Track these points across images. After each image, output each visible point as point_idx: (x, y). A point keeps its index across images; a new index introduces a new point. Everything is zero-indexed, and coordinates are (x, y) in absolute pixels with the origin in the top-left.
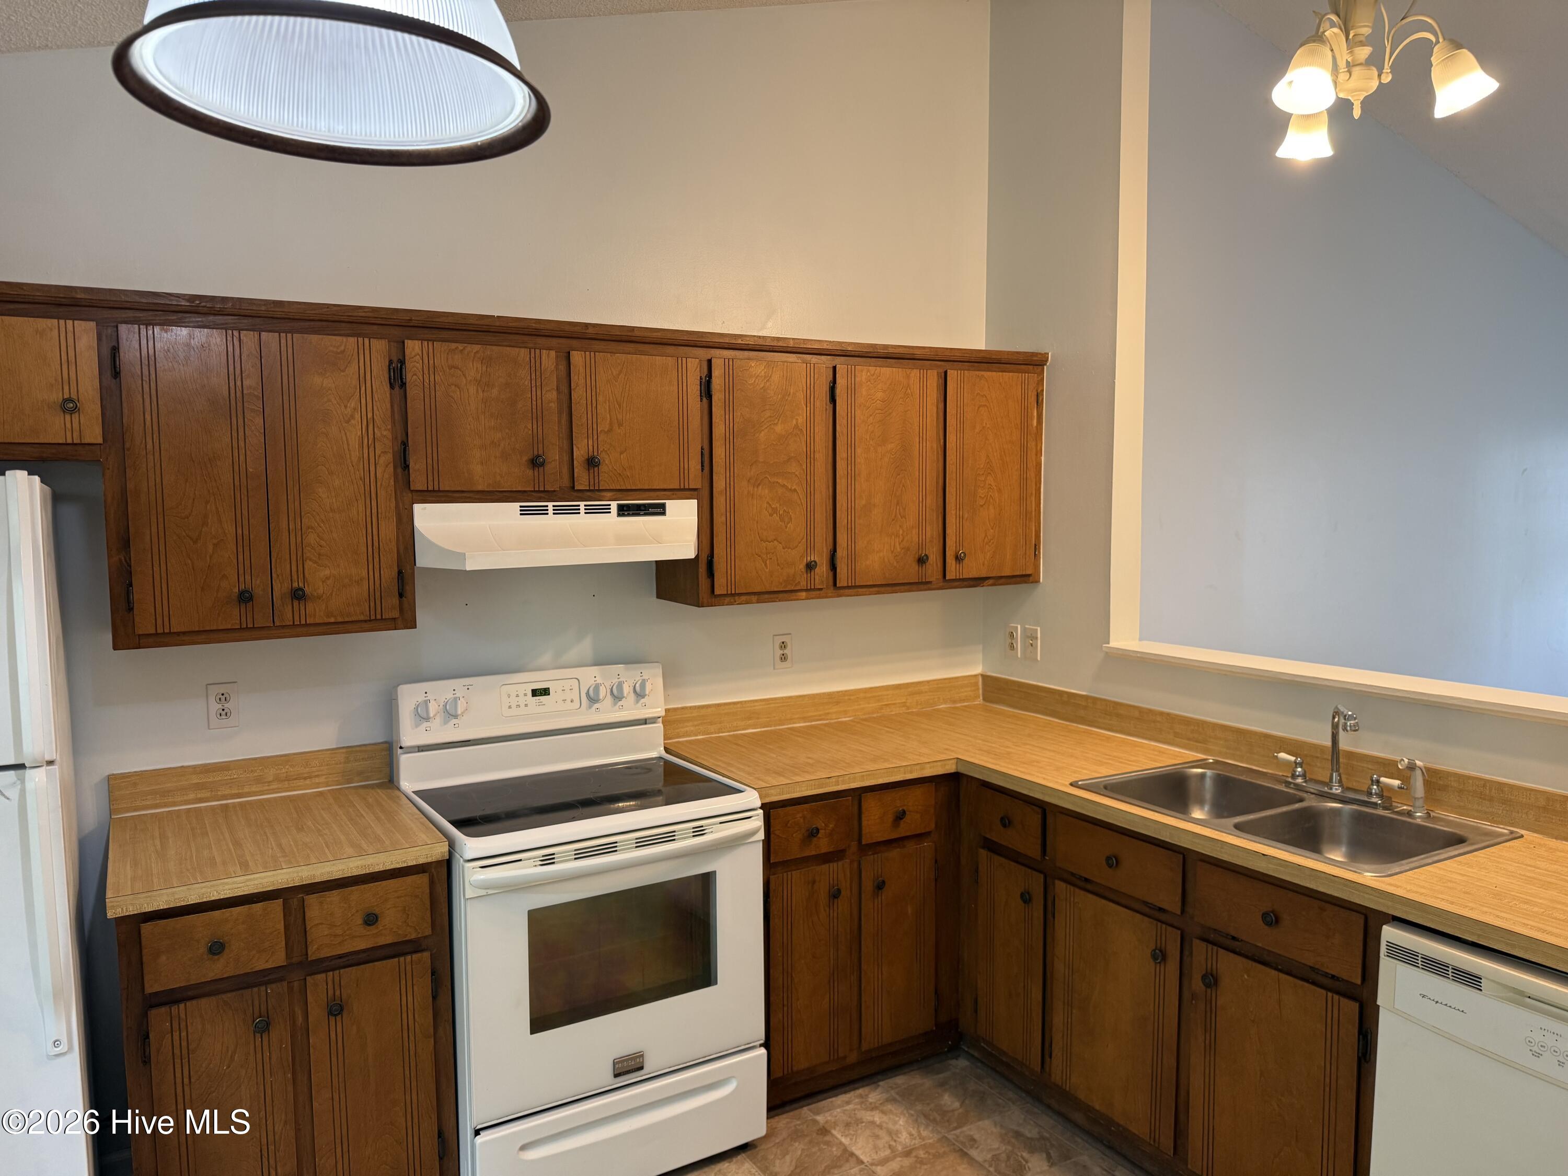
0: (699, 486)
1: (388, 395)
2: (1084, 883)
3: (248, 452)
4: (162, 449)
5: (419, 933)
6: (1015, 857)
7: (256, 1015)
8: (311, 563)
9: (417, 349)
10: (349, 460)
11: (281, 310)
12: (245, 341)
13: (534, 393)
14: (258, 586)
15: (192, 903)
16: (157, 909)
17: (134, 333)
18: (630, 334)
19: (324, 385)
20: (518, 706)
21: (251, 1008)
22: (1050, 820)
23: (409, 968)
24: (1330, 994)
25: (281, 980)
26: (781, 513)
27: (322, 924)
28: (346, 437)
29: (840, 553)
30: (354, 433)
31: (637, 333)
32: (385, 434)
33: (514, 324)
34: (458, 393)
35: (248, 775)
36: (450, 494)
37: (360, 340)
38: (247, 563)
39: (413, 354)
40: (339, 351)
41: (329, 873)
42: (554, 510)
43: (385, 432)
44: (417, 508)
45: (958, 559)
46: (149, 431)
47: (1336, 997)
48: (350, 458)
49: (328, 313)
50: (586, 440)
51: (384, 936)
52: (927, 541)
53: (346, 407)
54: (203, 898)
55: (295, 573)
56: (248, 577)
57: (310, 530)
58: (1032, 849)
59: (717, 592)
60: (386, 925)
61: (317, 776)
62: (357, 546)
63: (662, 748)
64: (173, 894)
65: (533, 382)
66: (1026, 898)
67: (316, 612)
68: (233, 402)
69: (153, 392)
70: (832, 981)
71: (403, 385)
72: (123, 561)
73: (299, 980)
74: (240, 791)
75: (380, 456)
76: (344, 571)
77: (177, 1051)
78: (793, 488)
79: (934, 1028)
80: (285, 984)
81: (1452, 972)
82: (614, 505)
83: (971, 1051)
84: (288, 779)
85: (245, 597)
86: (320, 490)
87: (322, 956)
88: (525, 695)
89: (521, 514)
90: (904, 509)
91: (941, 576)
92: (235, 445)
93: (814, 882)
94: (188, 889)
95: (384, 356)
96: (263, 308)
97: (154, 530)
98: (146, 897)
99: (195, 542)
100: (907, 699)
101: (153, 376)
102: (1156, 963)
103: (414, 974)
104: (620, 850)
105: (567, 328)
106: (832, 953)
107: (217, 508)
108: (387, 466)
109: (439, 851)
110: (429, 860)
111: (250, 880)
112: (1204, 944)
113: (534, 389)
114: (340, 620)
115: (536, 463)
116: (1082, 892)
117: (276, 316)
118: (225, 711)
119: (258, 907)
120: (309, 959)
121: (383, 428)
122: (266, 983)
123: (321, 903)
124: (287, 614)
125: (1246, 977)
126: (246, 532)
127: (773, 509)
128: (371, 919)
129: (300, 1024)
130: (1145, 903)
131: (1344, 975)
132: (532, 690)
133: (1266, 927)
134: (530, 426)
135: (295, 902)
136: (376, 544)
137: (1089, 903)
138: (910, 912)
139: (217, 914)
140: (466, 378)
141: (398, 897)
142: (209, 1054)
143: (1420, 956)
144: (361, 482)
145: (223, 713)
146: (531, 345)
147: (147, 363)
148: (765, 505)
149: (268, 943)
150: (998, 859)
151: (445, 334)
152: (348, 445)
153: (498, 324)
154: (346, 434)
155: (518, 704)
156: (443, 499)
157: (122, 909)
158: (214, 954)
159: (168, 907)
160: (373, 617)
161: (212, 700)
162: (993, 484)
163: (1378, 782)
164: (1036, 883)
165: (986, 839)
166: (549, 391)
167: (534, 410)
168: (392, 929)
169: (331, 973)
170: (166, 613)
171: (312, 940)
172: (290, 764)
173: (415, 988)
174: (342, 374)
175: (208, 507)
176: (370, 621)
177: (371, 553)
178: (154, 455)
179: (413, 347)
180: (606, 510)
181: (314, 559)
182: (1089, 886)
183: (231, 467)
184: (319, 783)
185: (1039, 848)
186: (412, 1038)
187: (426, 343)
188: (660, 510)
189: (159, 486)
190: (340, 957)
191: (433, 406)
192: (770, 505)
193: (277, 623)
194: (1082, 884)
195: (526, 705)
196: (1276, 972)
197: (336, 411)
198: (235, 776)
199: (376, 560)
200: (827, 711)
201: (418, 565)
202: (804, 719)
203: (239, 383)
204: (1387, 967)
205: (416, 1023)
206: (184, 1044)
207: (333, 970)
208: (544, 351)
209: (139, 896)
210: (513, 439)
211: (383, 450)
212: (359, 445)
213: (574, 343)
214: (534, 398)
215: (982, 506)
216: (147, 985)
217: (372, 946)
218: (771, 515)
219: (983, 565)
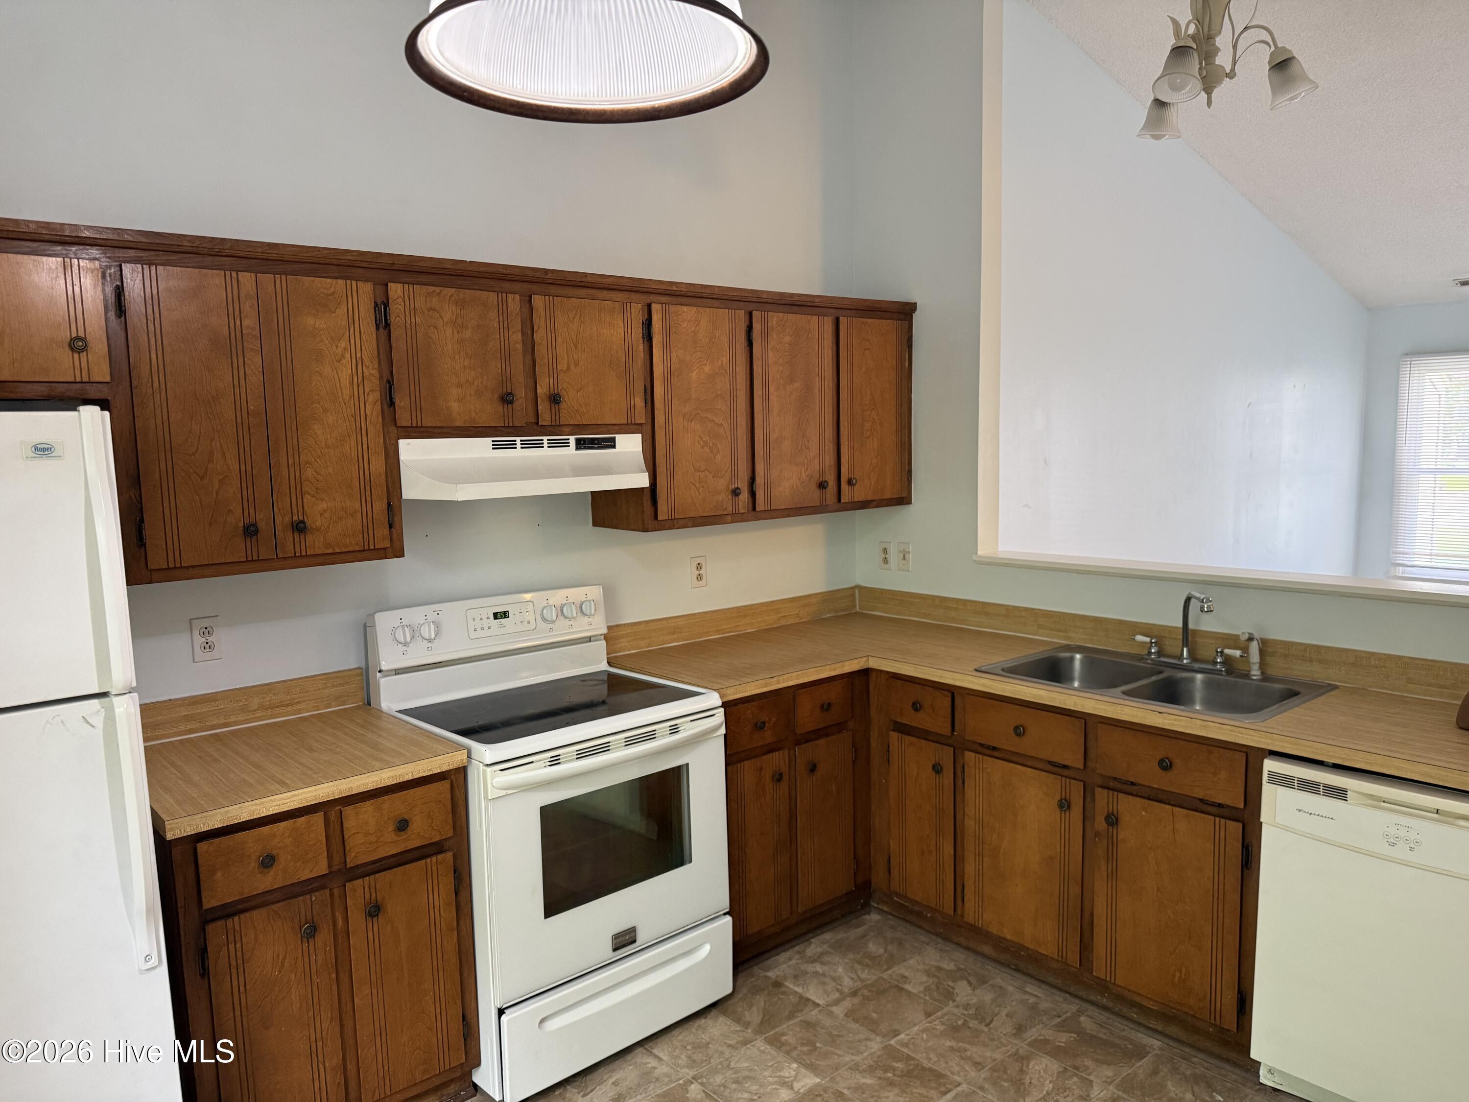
0: (643, 421)
1: (374, 336)
2: (991, 751)
3: (249, 390)
4: (168, 387)
5: (443, 835)
6: (924, 734)
7: (303, 922)
8: (309, 497)
9: (400, 292)
10: (341, 398)
11: (276, 252)
12: (242, 282)
13: (502, 335)
14: (262, 519)
15: (244, 820)
16: (212, 828)
17: (138, 273)
18: (583, 280)
19: (317, 326)
20: (482, 628)
21: (298, 916)
22: (958, 701)
23: (434, 868)
24: (1217, 819)
25: (323, 887)
26: (710, 445)
27: (358, 833)
28: (338, 376)
29: (759, 480)
30: (345, 372)
31: (589, 279)
32: (372, 372)
33: (485, 269)
34: (437, 334)
35: (235, 705)
36: (431, 430)
37: (348, 282)
38: (251, 498)
39: (396, 296)
40: (329, 293)
41: (364, 785)
42: (521, 444)
43: (372, 370)
44: (403, 443)
45: (850, 482)
46: (155, 369)
47: (1223, 821)
48: (342, 396)
49: (319, 256)
50: (548, 379)
51: (412, 840)
52: (827, 469)
53: (337, 347)
54: (253, 815)
55: (295, 506)
56: (252, 512)
57: (308, 465)
58: (944, 728)
59: (660, 517)
60: (413, 830)
61: (298, 703)
62: (351, 480)
63: (605, 662)
64: (227, 812)
65: (501, 324)
66: (937, 769)
67: (315, 543)
68: (233, 341)
69: (158, 331)
70: (776, 854)
71: (387, 325)
72: (133, 498)
73: (338, 887)
74: (227, 721)
75: (368, 394)
76: (340, 504)
77: (233, 962)
78: (720, 423)
79: (854, 889)
80: (327, 891)
81: (1323, 789)
82: (572, 439)
83: (880, 907)
84: (271, 707)
85: (251, 531)
86: (316, 427)
87: (359, 863)
88: (488, 618)
89: (493, 449)
90: (808, 441)
91: (835, 501)
92: (236, 382)
93: (761, 769)
94: (240, 808)
95: (370, 298)
96: (259, 250)
97: (163, 466)
98: (202, 818)
99: (202, 478)
100: (800, 611)
101: (157, 315)
102: (1062, 810)
103: (439, 873)
104: (613, 749)
105: (529, 273)
106: (775, 829)
107: (221, 445)
108: (375, 403)
109: (459, 759)
110: (451, 767)
111: (295, 795)
112: (1106, 791)
113: (502, 330)
114: (338, 550)
115: (507, 399)
116: (990, 759)
117: (270, 258)
118: (209, 644)
119: (301, 820)
120: (348, 867)
121: (371, 368)
122: (310, 892)
123: (357, 813)
124: (289, 543)
125: (1144, 813)
126: (249, 468)
127: (704, 441)
128: (403, 825)
129: (340, 927)
130: (1050, 763)
131: (1229, 802)
132: (494, 613)
133: (1161, 771)
134: (499, 366)
135: (333, 815)
136: (367, 478)
137: (996, 769)
138: (834, 789)
139: (265, 829)
140: (443, 320)
141: (424, 804)
142: (262, 962)
143: (1296, 779)
144: (352, 419)
145: (207, 646)
146: (498, 289)
147: (151, 303)
148: (697, 438)
149: (312, 854)
150: (908, 739)
151: (423, 278)
152: (340, 383)
153: (470, 269)
154: (337, 373)
155: (482, 626)
156: (425, 435)
157: (180, 831)
158: (266, 867)
159: (222, 825)
160: (366, 548)
161: (196, 633)
162: (876, 418)
163: (1222, 652)
164: (946, 756)
165: (896, 723)
166: (515, 332)
167: (503, 351)
168: (419, 833)
169: (368, 878)
170: (177, 548)
171: (350, 849)
172: (273, 692)
173: (440, 886)
174: (333, 315)
175: (213, 444)
176: (364, 551)
177: (363, 486)
178: (160, 394)
179: (396, 290)
180: (565, 444)
181: (312, 493)
182: (996, 754)
183: (233, 405)
184: (300, 710)
185: (949, 725)
186: (438, 932)
187: (407, 286)
188: (611, 444)
189: (166, 424)
190: (374, 862)
191: (415, 345)
192: (702, 439)
193: (280, 555)
194: (988, 752)
195: (489, 628)
196: (1171, 807)
197: (328, 350)
198: (222, 707)
199: (368, 493)
200: (737, 624)
201: (404, 497)
202: (718, 632)
203: (238, 323)
204: (1268, 790)
205: (442, 919)
206: (239, 954)
207: (369, 875)
208: (510, 295)
209: (195, 817)
210: (485, 378)
211: (371, 389)
212: (349, 383)
213: (535, 287)
214: (502, 339)
215: (867, 437)
216: (204, 901)
217: (402, 850)
218: (703, 447)
219: (870, 489)
